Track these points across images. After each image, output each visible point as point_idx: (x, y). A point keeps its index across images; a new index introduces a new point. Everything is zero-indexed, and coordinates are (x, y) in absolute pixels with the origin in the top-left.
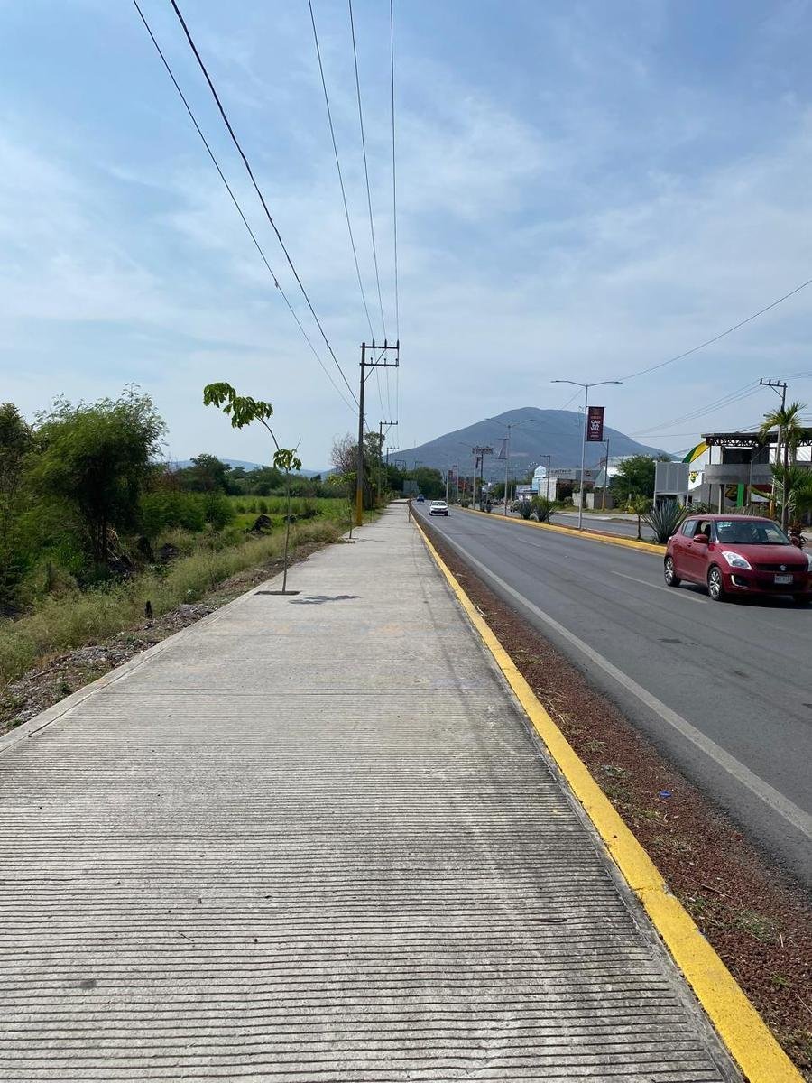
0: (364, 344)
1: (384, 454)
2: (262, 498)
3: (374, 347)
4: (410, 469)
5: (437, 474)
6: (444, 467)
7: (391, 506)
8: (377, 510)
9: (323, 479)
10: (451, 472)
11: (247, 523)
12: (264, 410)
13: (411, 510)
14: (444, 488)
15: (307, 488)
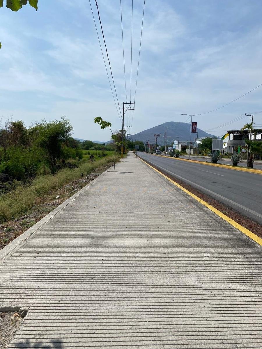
0: (124, 103)
1: (127, 136)
2: (88, 150)
3: (127, 103)
4: (134, 141)
5: (142, 143)
6: (145, 141)
7: (129, 153)
8: (126, 154)
9: (105, 145)
10: (147, 143)
11: (87, 158)
12: (109, 124)
13: (135, 154)
14: (145, 147)
15: (101, 147)
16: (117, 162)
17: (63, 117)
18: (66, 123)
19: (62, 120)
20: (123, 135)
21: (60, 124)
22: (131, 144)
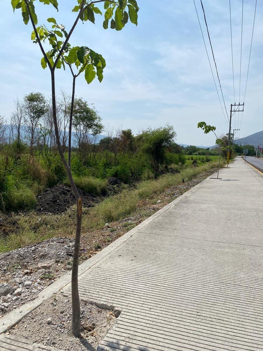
0: (232, 104)
1: (234, 139)
2: (191, 155)
3: (235, 105)
4: (243, 145)
5: (253, 147)
6: (256, 145)
7: (236, 158)
8: (232, 159)
9: (210, 149)
10: (259, 146)
11: (190, 163)
12: (213, 128)
13: (244, 159)
14: (256, 152)
15: (205, 152)
16: (222, 168)
17: (167, 124)
18: (170, 129)
19: (166, 126)
20: (230, 138)
21: (164, 130)
22: (239, 148)
